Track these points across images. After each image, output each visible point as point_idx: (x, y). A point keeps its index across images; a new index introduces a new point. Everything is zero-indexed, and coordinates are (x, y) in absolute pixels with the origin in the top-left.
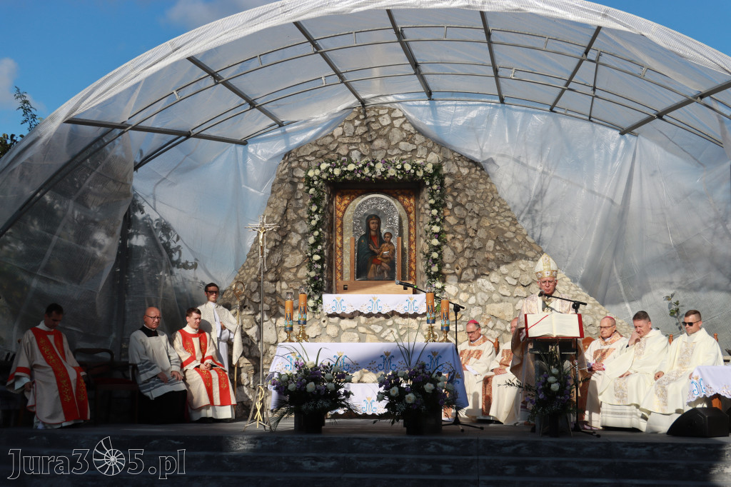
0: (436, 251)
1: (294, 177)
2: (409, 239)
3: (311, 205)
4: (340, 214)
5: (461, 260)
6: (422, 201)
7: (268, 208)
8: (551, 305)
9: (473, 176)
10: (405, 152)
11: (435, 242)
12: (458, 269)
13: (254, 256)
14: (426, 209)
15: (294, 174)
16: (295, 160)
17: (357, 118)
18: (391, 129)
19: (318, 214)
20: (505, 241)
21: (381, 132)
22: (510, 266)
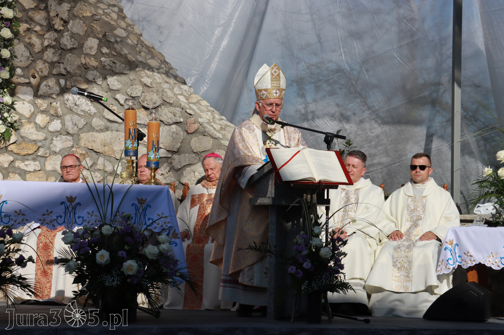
0: (7, 47)
5: (40, 65)
8: (275, 137)
11: (6, 33)
12: (34, 77)
20: (116, 42)
22: (123, 78)
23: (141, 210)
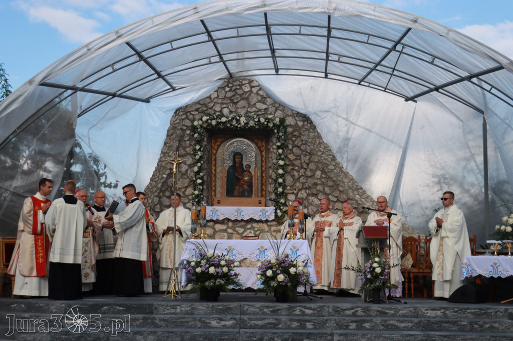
0: (281, 178)
1: (183, 125)
2: (262, 169)
3: (196, 145)
4: (215, 152)
5: (298, 184)
6: (271, 144)
7: (165, 146)
9: (306, 127)
10: (260, 110)
11: (281, 171)
12: (295, 190)
13: (156, 180)
14: (274, 149)
15: (183, 123)
16: (184, 114)
17: (227, 86)
18: (250, 94)
19: (201, 151)
20: (328, 172)
21: (243, 96)
23: (294, 251)
